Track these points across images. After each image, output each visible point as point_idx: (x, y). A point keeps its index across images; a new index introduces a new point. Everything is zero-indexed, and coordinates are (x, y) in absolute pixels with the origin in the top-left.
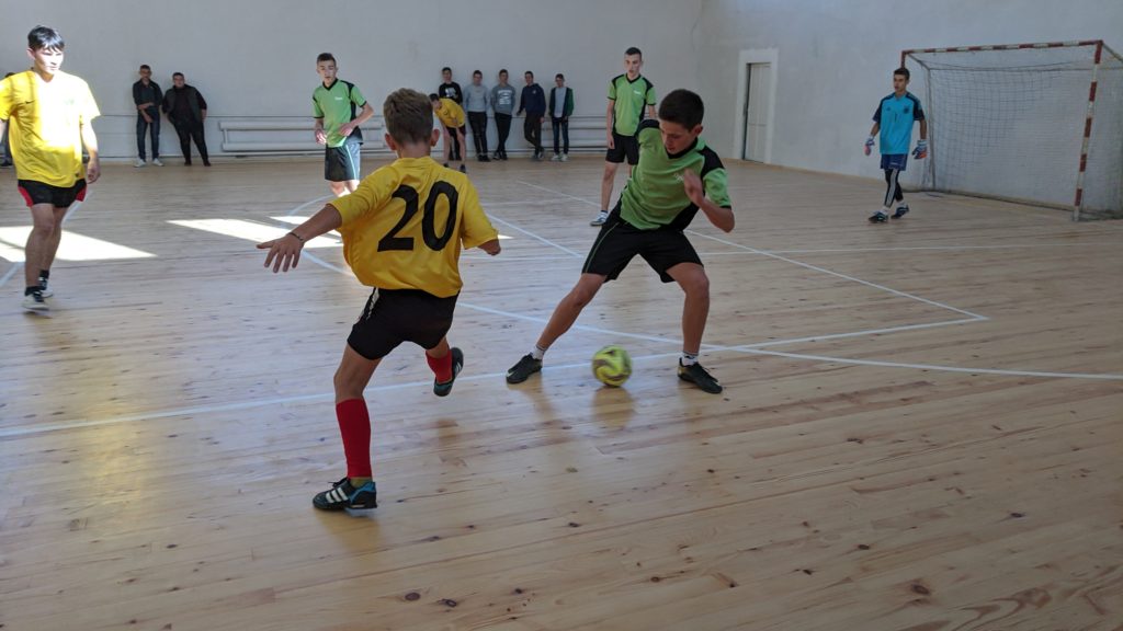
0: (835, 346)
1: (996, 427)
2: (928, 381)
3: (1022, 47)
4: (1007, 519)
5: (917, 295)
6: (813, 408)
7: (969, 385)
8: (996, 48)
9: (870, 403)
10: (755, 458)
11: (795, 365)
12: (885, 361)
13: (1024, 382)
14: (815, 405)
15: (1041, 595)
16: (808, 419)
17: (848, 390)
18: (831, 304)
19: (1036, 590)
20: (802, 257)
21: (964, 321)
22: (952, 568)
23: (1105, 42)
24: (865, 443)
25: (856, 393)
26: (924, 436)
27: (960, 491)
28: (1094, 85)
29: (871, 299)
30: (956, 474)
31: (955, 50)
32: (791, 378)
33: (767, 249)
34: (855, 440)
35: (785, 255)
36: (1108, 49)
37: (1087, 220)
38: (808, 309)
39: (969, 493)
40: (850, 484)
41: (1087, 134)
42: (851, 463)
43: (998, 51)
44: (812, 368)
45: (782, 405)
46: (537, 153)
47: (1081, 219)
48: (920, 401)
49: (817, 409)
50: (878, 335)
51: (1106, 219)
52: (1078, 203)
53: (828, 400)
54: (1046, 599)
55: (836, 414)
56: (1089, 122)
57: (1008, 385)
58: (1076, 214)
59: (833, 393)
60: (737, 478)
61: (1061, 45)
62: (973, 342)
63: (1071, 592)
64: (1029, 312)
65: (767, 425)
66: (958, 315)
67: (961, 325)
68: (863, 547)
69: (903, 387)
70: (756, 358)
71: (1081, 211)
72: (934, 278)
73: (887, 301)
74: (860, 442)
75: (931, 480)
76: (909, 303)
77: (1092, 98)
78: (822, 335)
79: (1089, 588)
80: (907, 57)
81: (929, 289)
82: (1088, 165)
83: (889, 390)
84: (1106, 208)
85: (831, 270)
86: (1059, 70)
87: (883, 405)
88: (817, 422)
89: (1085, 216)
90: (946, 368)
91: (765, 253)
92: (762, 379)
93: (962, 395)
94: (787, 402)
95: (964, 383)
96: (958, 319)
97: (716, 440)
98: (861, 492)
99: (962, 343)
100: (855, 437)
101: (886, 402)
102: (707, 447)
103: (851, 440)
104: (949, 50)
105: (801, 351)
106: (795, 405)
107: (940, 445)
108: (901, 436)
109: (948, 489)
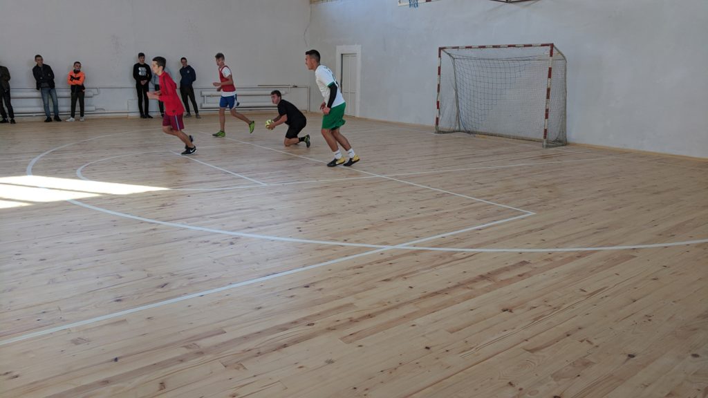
0: (457, 241)
1: (583, 290)
2: (526, 260)
3: (509, 46)
4: (627, 360)
5: (487, 200)
6: (468, 288)
7: (550, 260)
8: (494, 47)
9: (501, 281)
10: (452, 332)
11: (442, 256)
12: (493, 248)
13: (581, 255)
14: (469, 286)
16: (469, 297)
17: (484, 272)
18: (440, 209)
20: (407, 178)
21: (523, 216)
23: (555, 45)
24: (516, 312)
25: (489, 273)
26: (546, 301)
27: (589, 342)
28: (550, 69)
29: (463, 205)
30: (580, 329)
31: (470, 47)
32: (443, 266)
33: (384, 174)
34: (507, 310)
35: (396, 177)
36: (557, 50)
37: (551, 147)
38: (429, 214)
39: (596, 342)
40: (522, 345)
41: (548, 97)
42: (513, 328)
43: (495, 49)
44: (451, 258)
45: (448, 288)
47: (547, 147)
48: (530, 276)
49: (472, 288)
52: (545, 137)
53: (474, 281)
55: (485, 291)
56: (549, 90)
57: (571, 259)
58: (545, 144)
59: (475, 275)
60: (447, 351)
61: (531, 46)
62: (536, 230)
64: (554, 207)
65: (445, 305)
66: (516, 213)
67: (523, 219)
69: (514, 266)
70: (414, 253)
72: (491, 188)
73: (472, 206)
74: (511, 311)
75: (568, 335)
76: (487, 206)
77: (550, 76)
78: (446, 232)
80: (442, 52)
81: (492, 196)
82: (549, 115)
83: (507, 269)
84: (559, 139)
85: (429, 186)
86: (529, 60)
87: (509, 281)
89: (549, 144)
90: (532, 250)
91: (383, 176)
92: (426, 269)
93: (551, 269)
94: (450, 285)
95: (546, 260)
96: (520, 215)
97: (419, 321)
98: (532, 351)
99: (531, 231)
100: (505, 307)
101: (511, 279)
102: (414, 327)
103: (505, 311)
104: (467, 47)
105: (440, 246)
106: (456, 287)
107: (559, 308)
108: (533, 303)
109: (582, 341)
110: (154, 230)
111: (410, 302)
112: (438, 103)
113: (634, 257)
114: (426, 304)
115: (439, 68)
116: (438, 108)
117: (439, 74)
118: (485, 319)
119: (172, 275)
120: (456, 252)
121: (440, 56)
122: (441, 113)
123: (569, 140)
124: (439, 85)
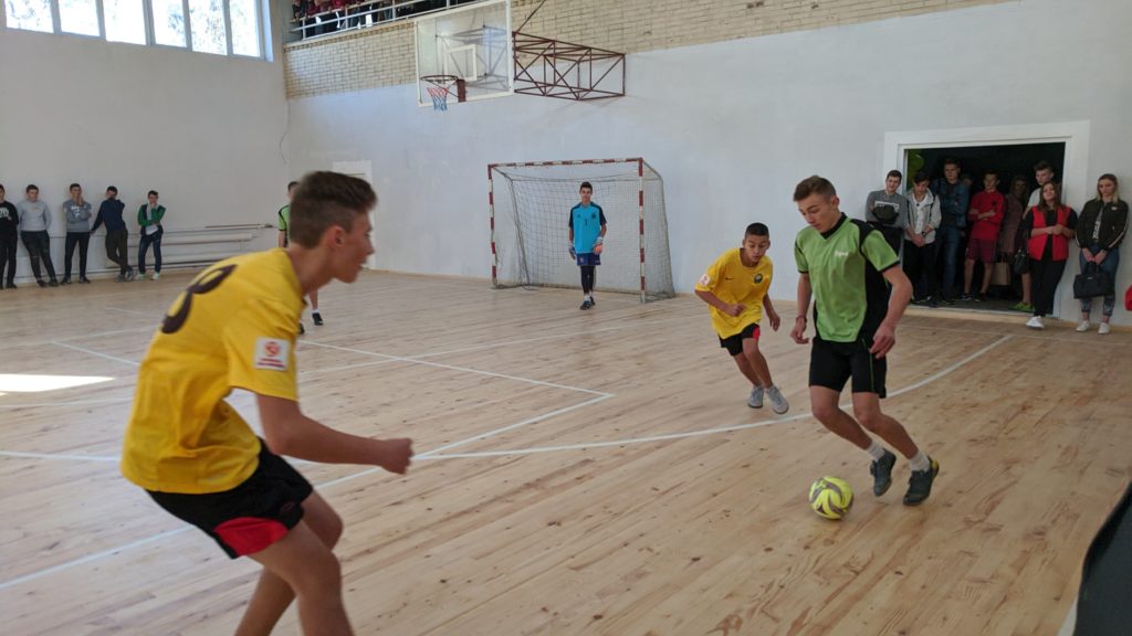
0: (504, 440)
1: (654, 489)
2: (590, 457)
3: (585, 162)
4: (690, 564)
5: (552, 382)
6: (508, 501)
7: (622, 455)
8: (564, 163)
9: (553, 488)
10: (477, 559)
11: (477, 464)
12: (549, 446)
13: (660, 445)
14: (509, 499)
15: (736, 619)
16: (508, 513)
17: (531, 479)
18: (485, 400)
19: (731, 616)
20: (441, 359)
21: (596, 400)
22: (668, 616)
23: (644, 159)
24: (564, 525)
25: (538, 480)
26: (606, 507)
27: (650, 550)
28: (641, 193)
29: (517, 391)
30: (642, 535)
31: (532, 164)
32: (478, 477)
33: (408, 355)
34: (554, 523)
35: (425, 358)
36: (648, 166)
37: (652, 301)
38: (468, 408)
39: (657, 549)
40: (565, 563)
41: (642, 232)
42: (559, 545)
43: (566, 166)
44: (492, 465)
45: (481, 504)
46: (123, 272)
47: (647, 301)
48: (592, 478)
49: (512, 501)
50: (535, 423)
51: (664, 298)
52: (643, 288)
53: (517, 492)
54: (739, 622)
55: (529, 503)
56: (642, 222)
57: (649, 451)
58: (643, 297)
59: (519, 484)
60: (469, 581)
61: (613, 161)
62: (610, 417)
63: (753, 611)
64: (640, 385)
65: (474, 526)
66: (588, 397)
67: (596, 404)
68: (598, 617)
69: (573, 468)
70: (440, 463)
71: (647, 295)
72: (560, 364)
73: (530, 391)
74: (559, 524)
75: (626, 545)
76: (549, 391)
77: (641, 204)
78: (488, 431)
79: (763, 604)
80: (493, 170)
81: (559, 375)
82: (646, 257)
83: (563, 472)
84: (662, 289)
85: (472, 368)
86: (614, 181)
87: (563, 487)
88: (518, 513)
89: (649, 298)
90: (600, 443)
91: (406, 359)
92: (452, 483)
93: (620, 466)
94: (484, 500)
95: (617, 455)
96: (592, 399)
97: (436, 550)
98: (577, 569)
99: (602, 419)
100: (552, 520)
101: (565, 484)
102: (429, 559)
103: (550, 524)
104: (527, 165)
105: (477, 450)
106: (492, 501)
107: (621, 513)
108: (588, 511)
109: (641, 550)
110: (31, 467)
111: (426, 528)
112: (493, 245)
113: (727, 441)
114: (447, 528)
115: (491, 194)
116: (494, 252)
117: (491, 202)
118: (524, 537)
119: (66, 529)
120: (497, 457)
121: (490, 178)
122: (499, 259)
123: (677, 291)
124: (492, 220)
